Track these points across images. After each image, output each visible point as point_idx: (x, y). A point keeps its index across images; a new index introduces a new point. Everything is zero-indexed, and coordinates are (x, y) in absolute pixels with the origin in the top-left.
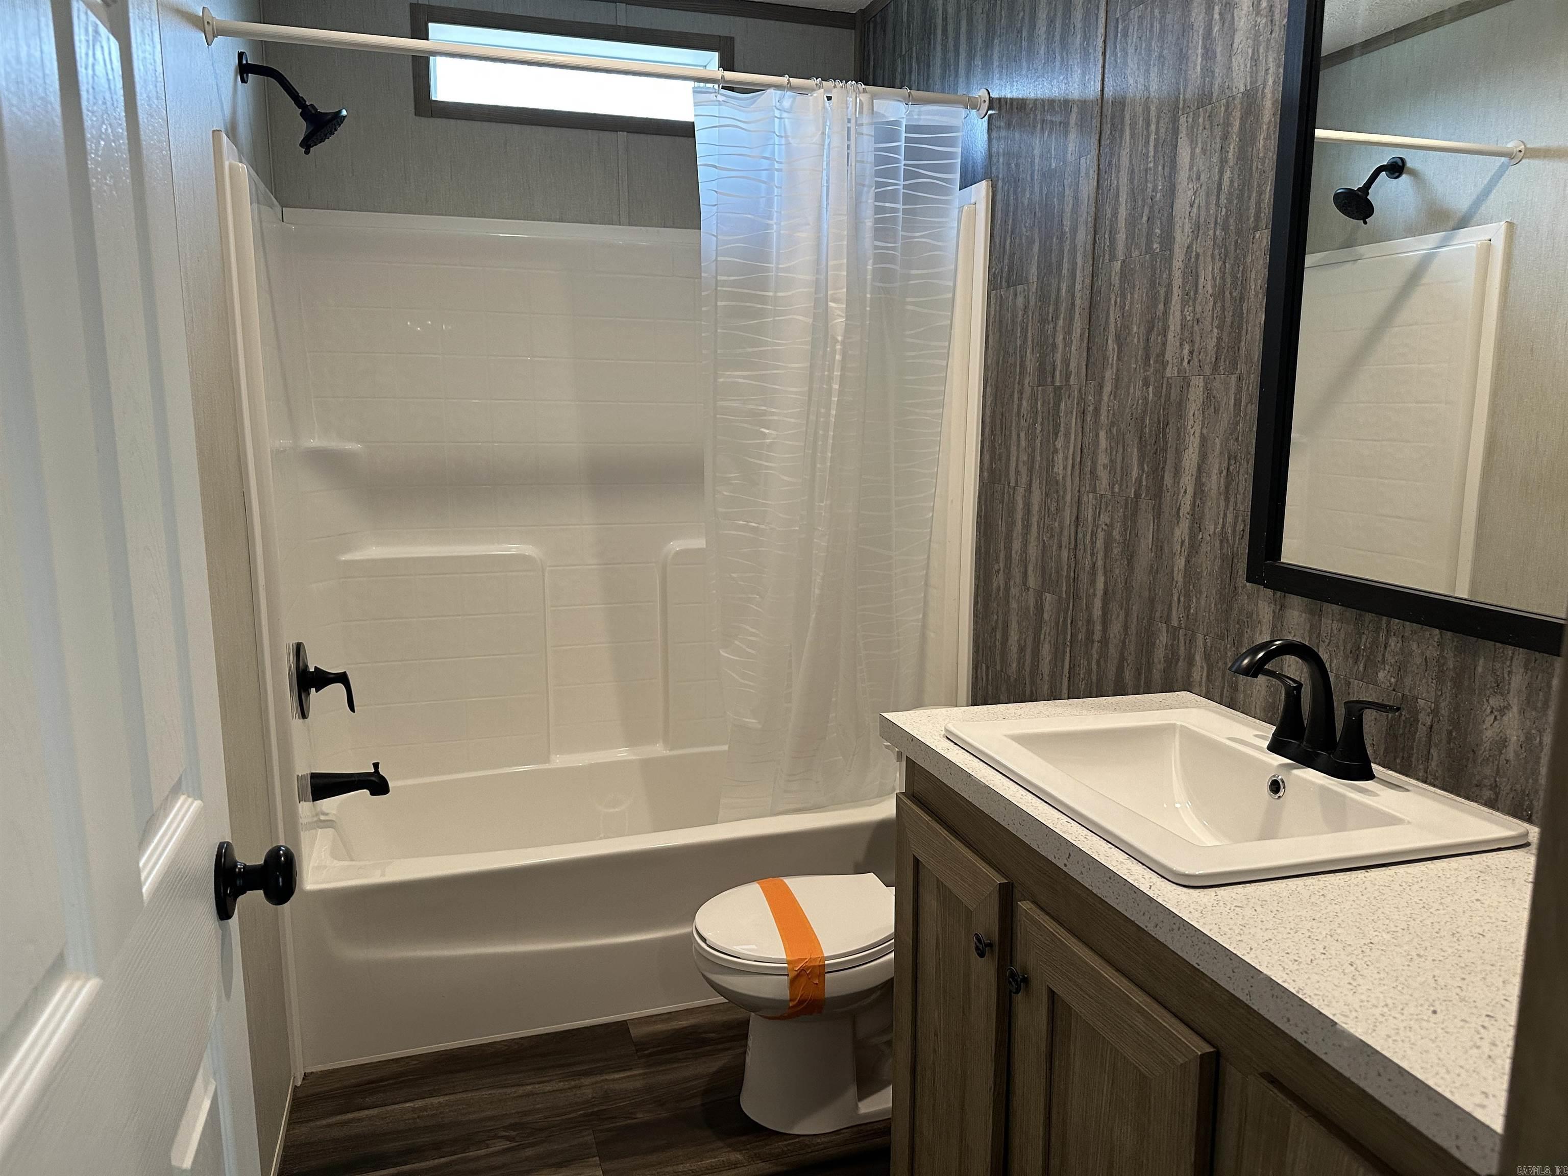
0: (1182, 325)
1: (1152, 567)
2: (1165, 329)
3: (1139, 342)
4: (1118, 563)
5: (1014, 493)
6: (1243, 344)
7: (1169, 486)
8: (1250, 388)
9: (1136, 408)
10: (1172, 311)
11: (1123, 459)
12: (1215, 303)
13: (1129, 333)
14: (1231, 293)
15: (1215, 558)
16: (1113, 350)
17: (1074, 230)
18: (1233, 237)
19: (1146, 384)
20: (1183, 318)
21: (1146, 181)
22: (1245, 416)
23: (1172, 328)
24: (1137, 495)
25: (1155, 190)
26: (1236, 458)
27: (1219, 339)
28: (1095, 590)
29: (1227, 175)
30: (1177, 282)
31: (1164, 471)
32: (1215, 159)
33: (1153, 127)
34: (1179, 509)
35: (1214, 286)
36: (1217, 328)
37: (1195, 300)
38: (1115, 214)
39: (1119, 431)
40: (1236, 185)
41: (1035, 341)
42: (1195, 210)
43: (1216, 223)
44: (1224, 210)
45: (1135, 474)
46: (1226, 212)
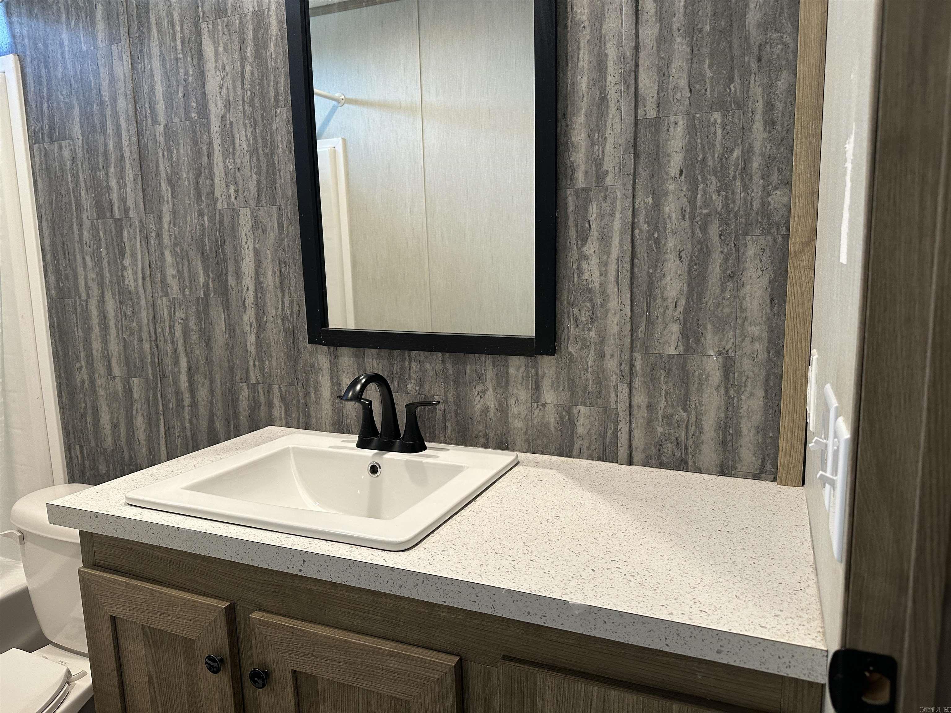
0: (225, 172)
1: (228, 345)
2: (211, 175)
3: (189, 184)
4: (198, 346)
5: (87, 305)
6: (278, 185)
7: (233, 286)
8: (289, 215)
9: (195, 232)
10: (215, 162)
11: (190, 270)
12: (251, 157)
13: (179, 178)
14: (263, 150)
15: (280, 331)
16: (167, 190)
17: (114, 100)
18: (260, 112)
19: (201, 214)
20: (226, 167)
21: (178, 67)
22: (288, 233)
23: (217, 174)
24: (207, 295)
25: (186, 74)
26: (285, 262)
27: (259, 182)
28: (179, 369)
29: (248, 68)
30: (217, 141)
31: (227, 276)
32: (236, 56)
33: (178, 28)
34: (244, 301)
35: (249, 145)
36: (256, 174)
37: (234, 154)
38: (152, 89)
39: (182, 250)
40: (256, 75)
41: (89, 184)
42: (224, 90)
43: (243, 101)
44: (249, 93)
45: (202, 280)
46: (251, 94)
